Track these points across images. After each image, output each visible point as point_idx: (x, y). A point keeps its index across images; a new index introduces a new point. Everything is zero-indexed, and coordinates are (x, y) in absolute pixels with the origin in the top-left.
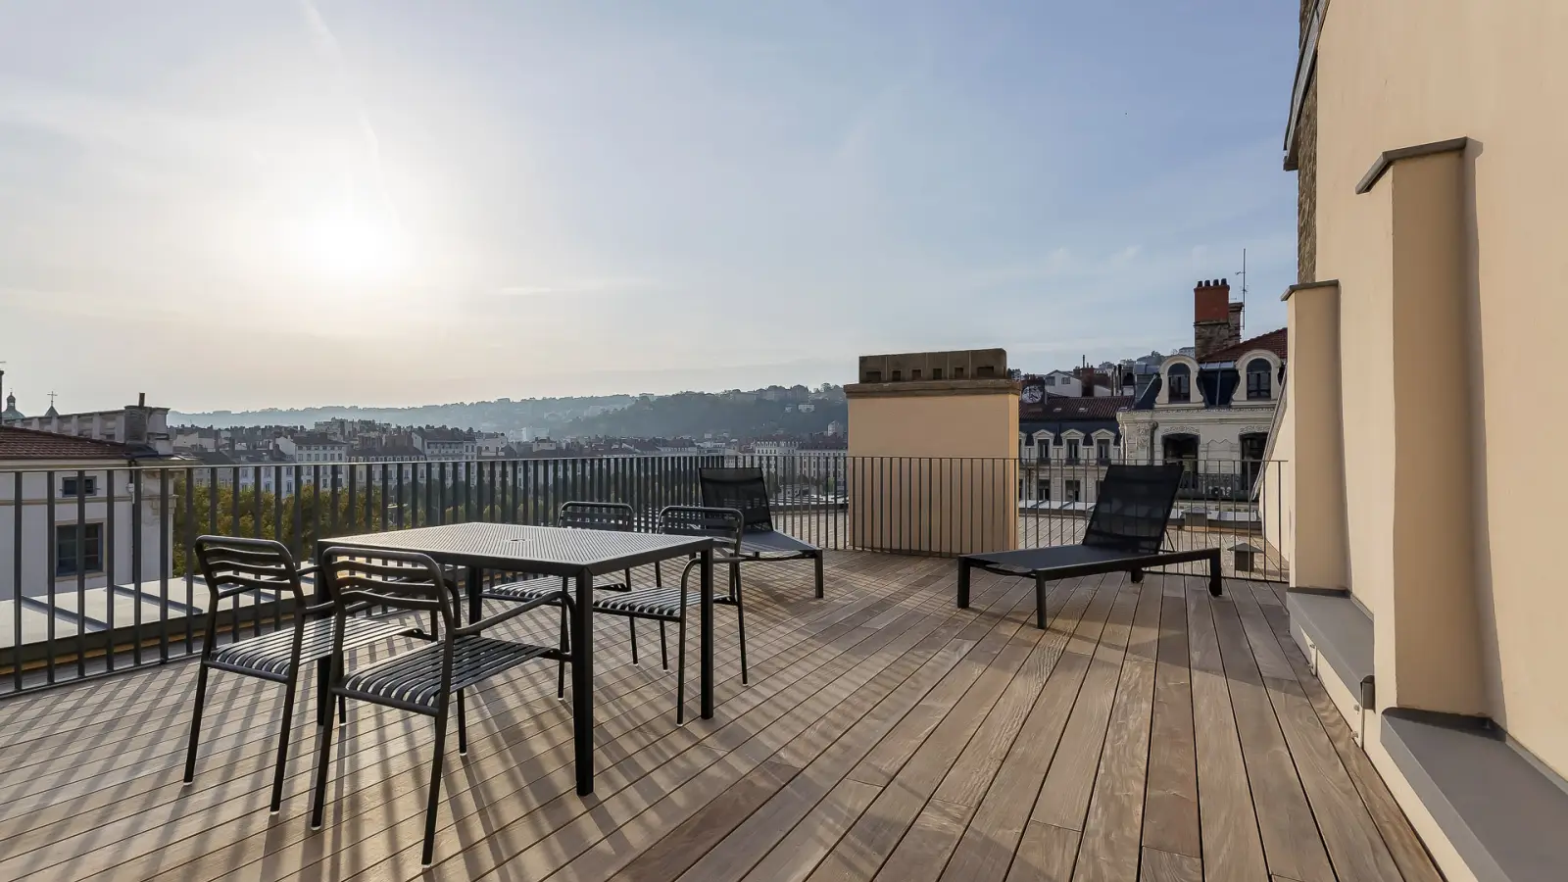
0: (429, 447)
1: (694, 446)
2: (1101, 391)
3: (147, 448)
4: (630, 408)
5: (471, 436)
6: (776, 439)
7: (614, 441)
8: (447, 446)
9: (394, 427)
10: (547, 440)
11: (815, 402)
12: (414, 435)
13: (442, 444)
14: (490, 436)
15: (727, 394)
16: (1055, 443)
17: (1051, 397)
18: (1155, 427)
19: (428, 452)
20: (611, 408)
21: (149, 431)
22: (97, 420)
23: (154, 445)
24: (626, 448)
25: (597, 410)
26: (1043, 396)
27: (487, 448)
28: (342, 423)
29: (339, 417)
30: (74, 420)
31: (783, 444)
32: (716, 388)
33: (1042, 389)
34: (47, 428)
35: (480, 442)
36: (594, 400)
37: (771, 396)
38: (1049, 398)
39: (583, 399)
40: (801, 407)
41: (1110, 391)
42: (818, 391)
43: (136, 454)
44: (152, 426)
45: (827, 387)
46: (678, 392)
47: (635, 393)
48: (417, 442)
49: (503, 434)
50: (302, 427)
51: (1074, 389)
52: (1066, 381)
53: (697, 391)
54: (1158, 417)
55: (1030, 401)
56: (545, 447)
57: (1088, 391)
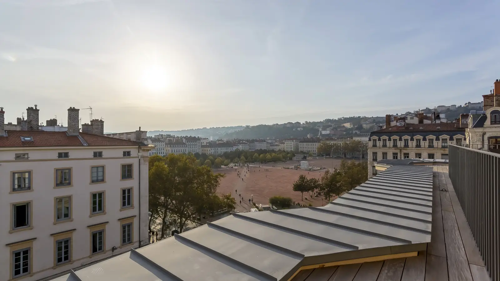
0: (187, 142)
1: (265, 141)
2: (426, 122)
3: (141, 143)
4: (243, 130)
5: (199, 139)
6: (292, 139)
7: (241, 140)
8: (192, 142)
9: (176, 136)
10: (221, 140)
11: (304, 127)
12: (183, 139)
13: (191, 141)
14: (204, 139)
15: (274, 125)
16: (436, 140)
17: (408, 124)
18: (484, 134)
19: (187, 144)
20: (237, 130)
21: (142, 138)
22: (125, 135)
23: (144, 142)
24: (244, 142)
25: (233, 131)
26: (405, 124)
27: (203, 142)
28: (162, 135)
29: (161, 133)
30: (118, 135)
31: (294, 141)
32: (271, 124)
33: (405, 121)
34: (115, 137)
35: (202, 141)
36: (232, 128)
37: (288, 126)
38: (407, 124)
39: (228, 128)
40: (299, 129)
41: (431, 122)
42: (303, 124)
43: (140, 144)
44: (143, 136)
45: (306, 122)
46: (258, 125)
47: (244, 125)
48: (184, 141)
49: (208, 138)
50: (151, 136)
51: (416, 121)
52: (412, 118)
53: (264, 124)
54: (486, 130)
55: (400, 126)
56: (220, 142)
57: (421, 122)
